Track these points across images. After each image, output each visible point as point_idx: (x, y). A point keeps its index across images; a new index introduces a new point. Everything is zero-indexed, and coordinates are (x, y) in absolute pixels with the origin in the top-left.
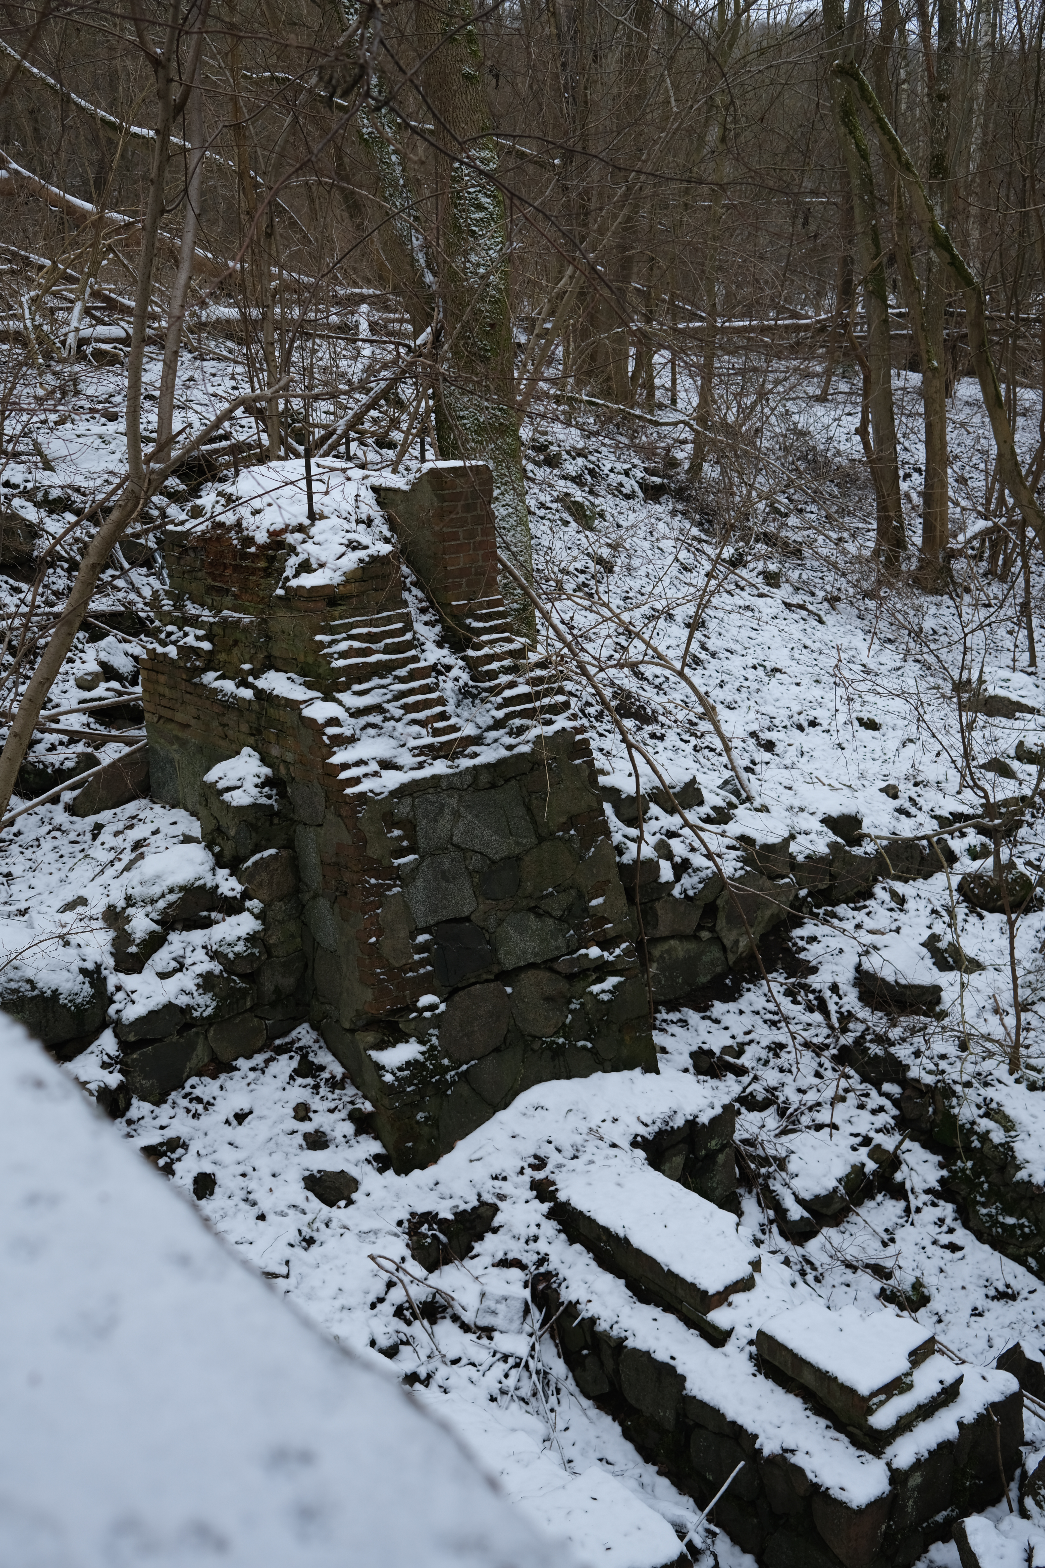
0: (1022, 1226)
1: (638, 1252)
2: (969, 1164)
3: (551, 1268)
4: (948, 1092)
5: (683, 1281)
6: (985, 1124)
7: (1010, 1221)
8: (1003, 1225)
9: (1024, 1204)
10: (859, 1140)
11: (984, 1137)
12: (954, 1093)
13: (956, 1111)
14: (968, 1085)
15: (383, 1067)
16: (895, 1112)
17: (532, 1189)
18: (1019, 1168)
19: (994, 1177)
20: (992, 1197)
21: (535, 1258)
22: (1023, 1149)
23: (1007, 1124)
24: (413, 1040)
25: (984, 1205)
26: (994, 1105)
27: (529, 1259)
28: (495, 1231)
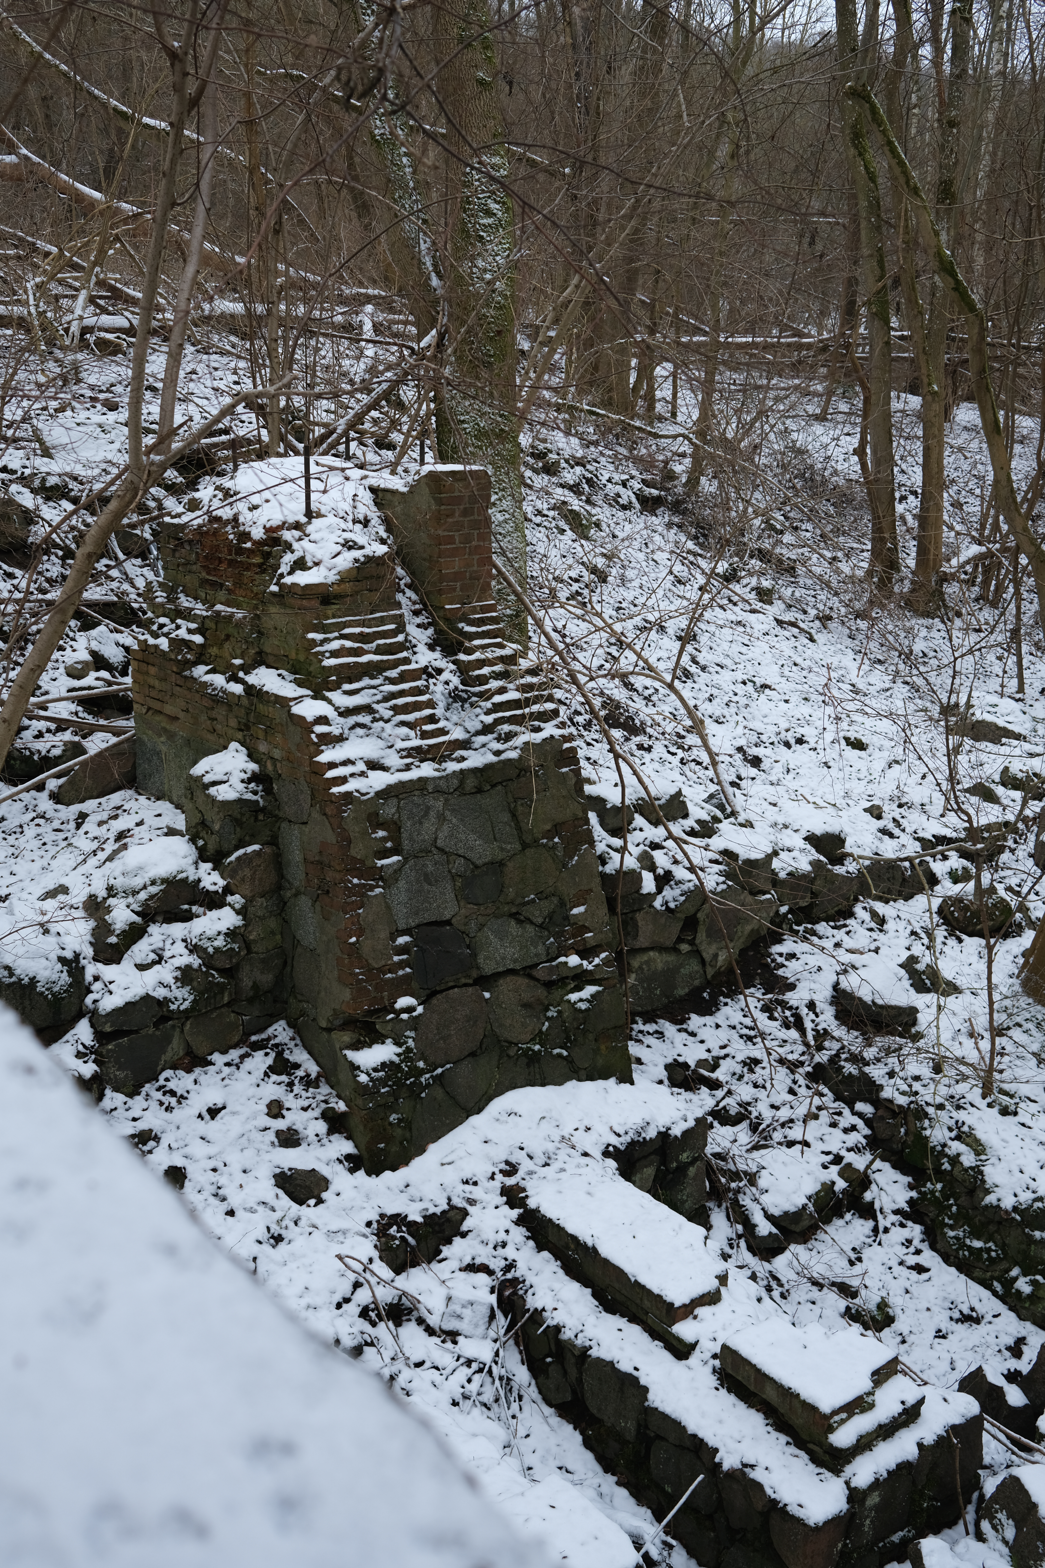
0: (989, 1250)
1: (606, 1262)
2: (939, 1186)
3: (518, 1274)
4: (921, 1114)
5: (649, 1292)
6: (956, 1147)
7: (977, 1244)
8: (970, 1248)
9: (992, 1228)
10: (830, 1158)
11: (955, 1160)
12: (926, 1115)
13: (927, 1133)
14: (941, 1107)
15: (358, 1068)
16: (867, 1131)
17: (502, 1195)
18: (988, 1192)
19: (963, 1200)
20: (960, 1219)
21: (503, 1263)
22: (992, 1174)
23: (978, 1148)
24: (389, 1041)
25: (952, 1228)
26: (965, 1129)
27: (497, 1265)
28: (464, 1235)
